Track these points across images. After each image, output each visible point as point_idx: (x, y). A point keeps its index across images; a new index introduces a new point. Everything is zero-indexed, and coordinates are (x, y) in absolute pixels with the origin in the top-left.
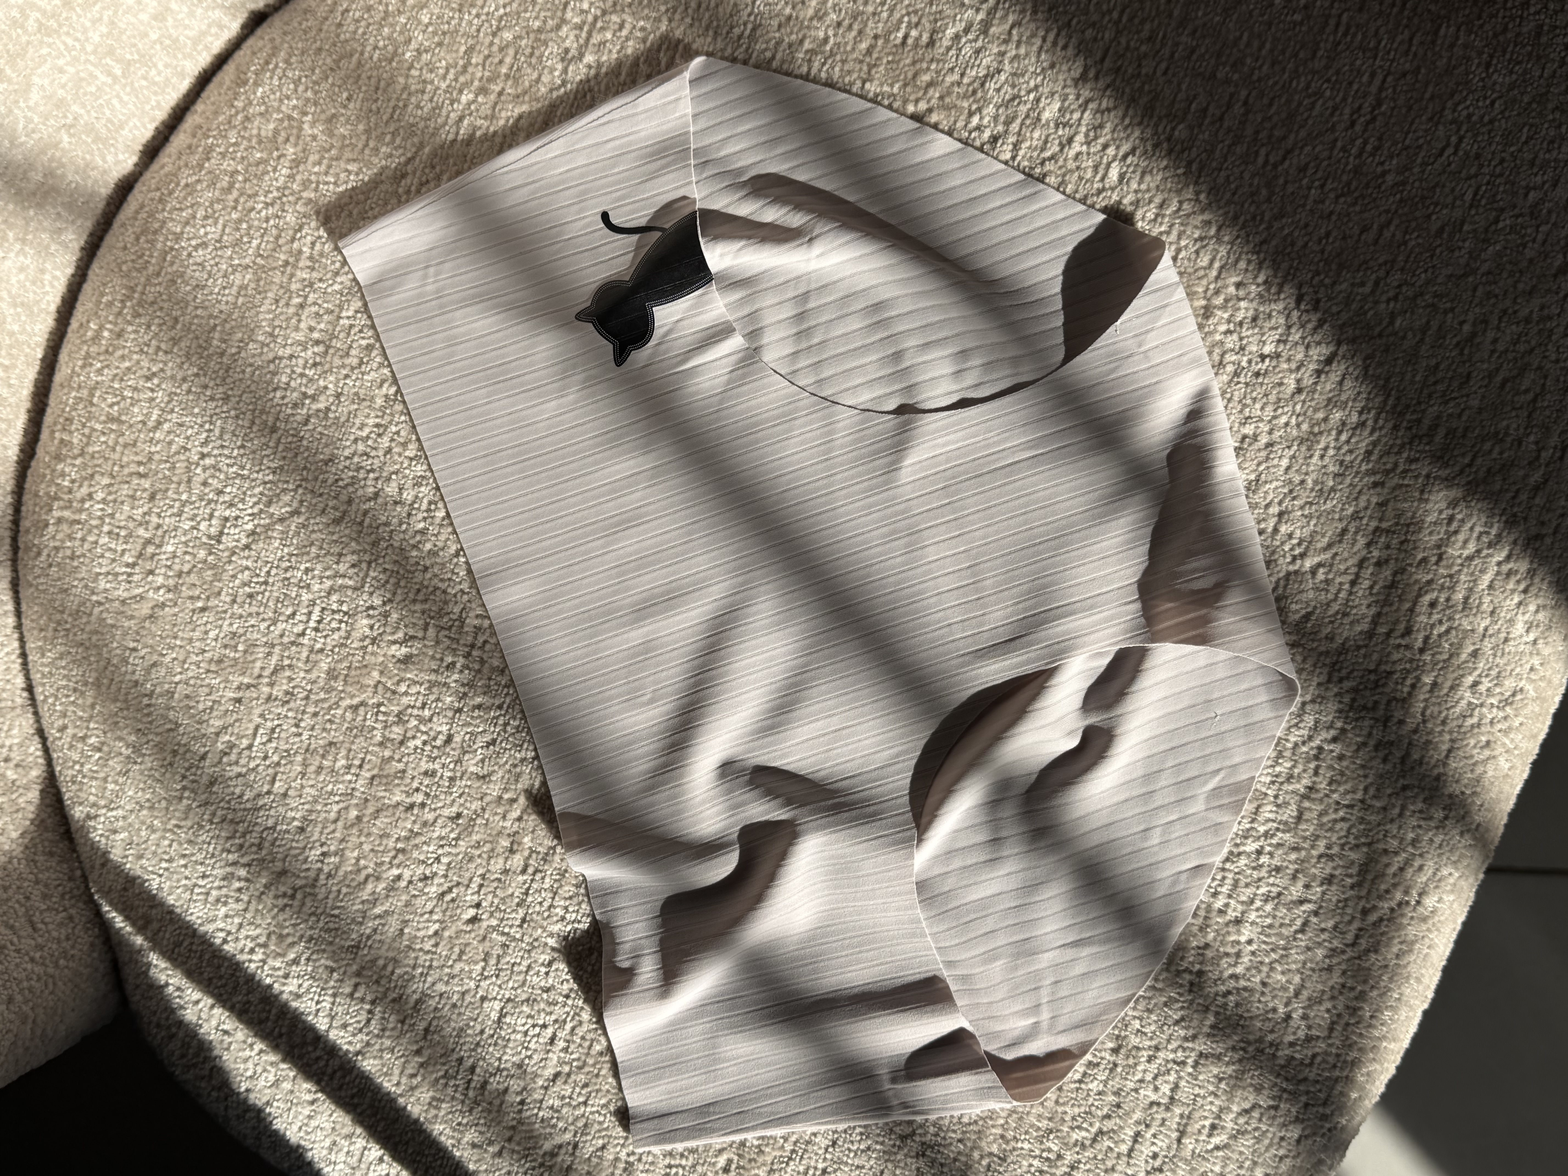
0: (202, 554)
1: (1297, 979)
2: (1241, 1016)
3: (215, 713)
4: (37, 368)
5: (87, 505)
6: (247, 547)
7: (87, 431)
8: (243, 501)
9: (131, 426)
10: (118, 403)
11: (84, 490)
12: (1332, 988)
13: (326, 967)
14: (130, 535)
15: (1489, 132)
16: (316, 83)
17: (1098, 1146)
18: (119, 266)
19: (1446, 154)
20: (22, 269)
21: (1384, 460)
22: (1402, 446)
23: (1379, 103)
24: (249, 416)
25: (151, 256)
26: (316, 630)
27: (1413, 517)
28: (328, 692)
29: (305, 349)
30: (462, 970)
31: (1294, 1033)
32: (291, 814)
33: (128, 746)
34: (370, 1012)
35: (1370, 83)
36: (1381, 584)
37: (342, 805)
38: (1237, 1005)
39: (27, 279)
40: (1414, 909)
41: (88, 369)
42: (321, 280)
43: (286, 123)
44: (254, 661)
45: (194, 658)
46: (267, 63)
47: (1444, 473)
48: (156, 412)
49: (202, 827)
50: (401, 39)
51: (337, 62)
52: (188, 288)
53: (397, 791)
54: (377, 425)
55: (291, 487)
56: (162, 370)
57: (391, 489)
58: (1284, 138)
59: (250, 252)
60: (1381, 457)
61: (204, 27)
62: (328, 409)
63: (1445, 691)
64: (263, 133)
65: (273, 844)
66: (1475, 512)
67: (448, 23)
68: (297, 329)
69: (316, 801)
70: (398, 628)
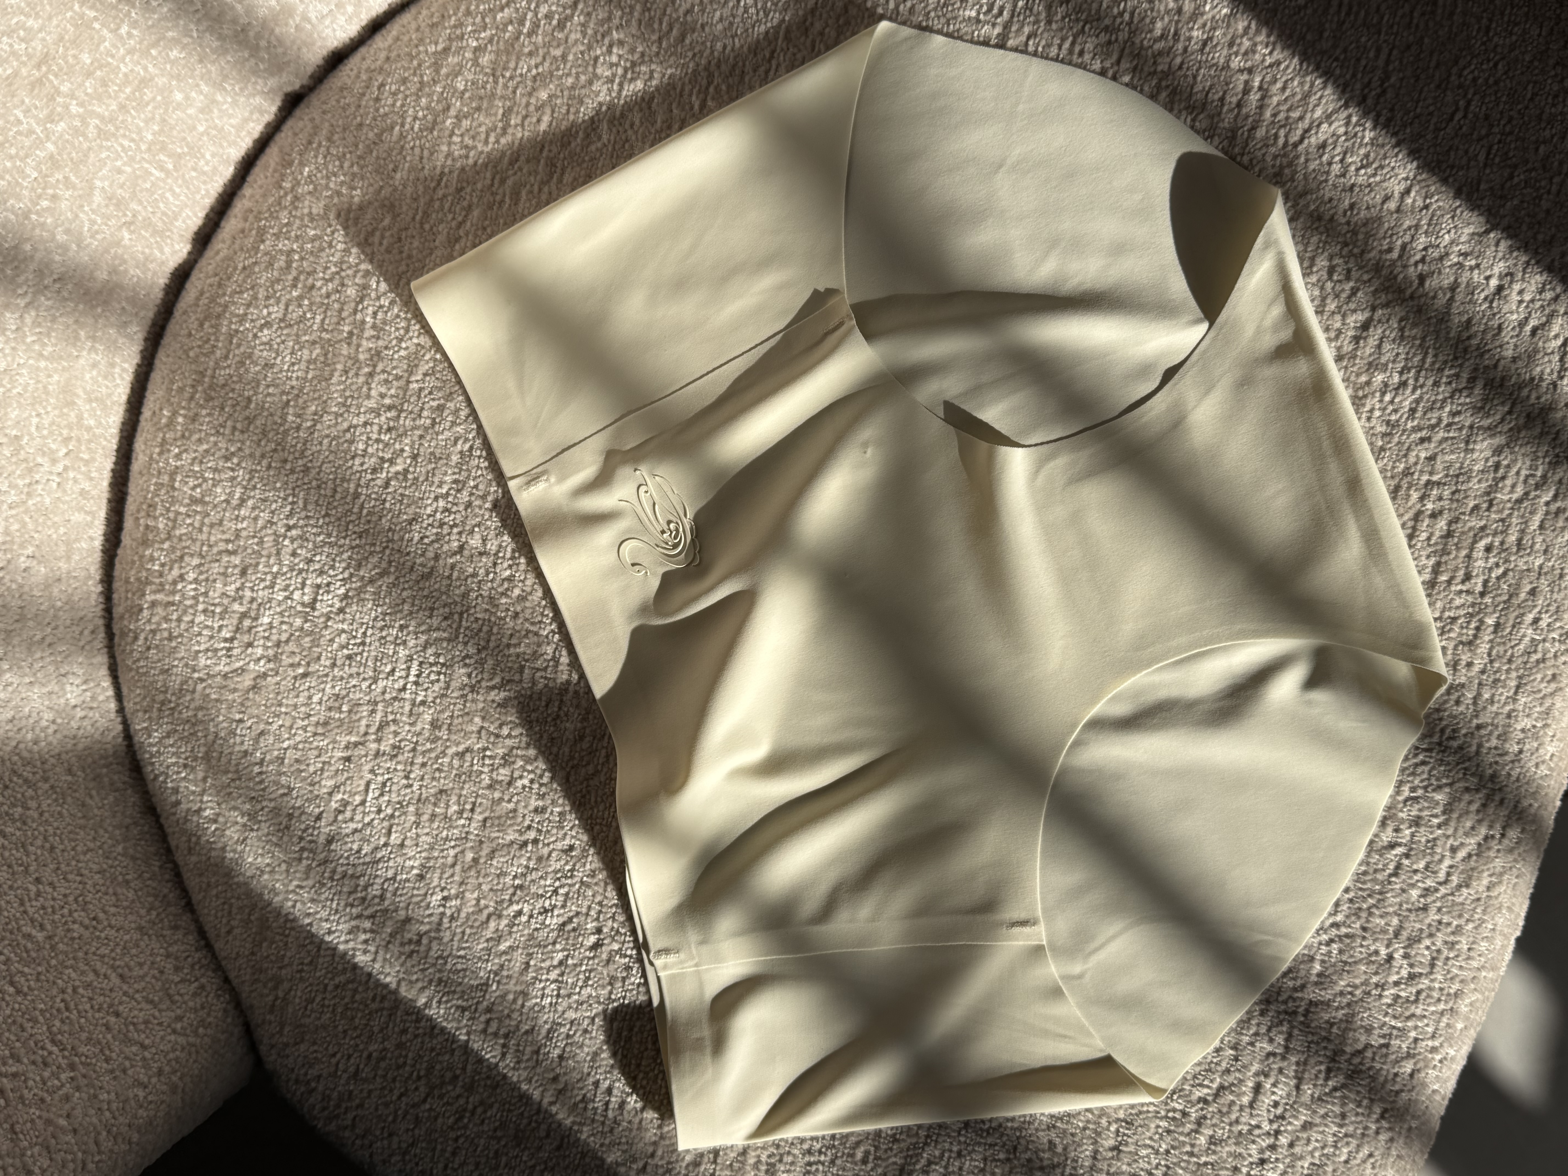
0: (298, 622)
1: (1395, 921)
2: (1346, 963)
3: (326, 774)
4: (114, 459)
5: (179, 587)
6: (341, 610)
7: (171, 515)
8: (333, 567)
9: (215, 506)
10: (200, 485)
11: (175, 572)
12: (1430, 925)
13: (458, 1007)
14: (225, 611)
15: (1496, 93)
16: (360, 157)
17: (1221, 1101)
18: (186, 352)
19: (1457, 118)
20: (94, 365)
21: (1429, 415)
22: (1444, 401)
23: (1387, 76)
24: (330, 484)
25: (217, 340)
26: (416, 683)
27: (1461, 468)
28: (433, 742)
29: (379, 415)
30: (590, 996)
31: (1398, 973)
32: (409, 863)
33: (243, 816)
34: (504, 1046)
35: (1377, 57)
36: (1438, 534)
37: (458, 849)
38: (1341, 952)
39: (99, 373)
40: (1500, 842)
41: (165, 456)
42: (386, 348)
43: (336, 200)
44: (359, 720)
45: (300, 723)
46: (310, 143)
47: (1486, 422)
48: (238, 491)
49: (324, 885)
50: (440, 107)
51: (379, 136)
52: (258, 368)
53: (510, 831)
54: (456, 482)
55: (378, 549)
56: (240, 449)
57: (475, 542)
58: (1301, 118)
59: (315, 327)
60: (1425, 414)
61: (247, 114)
62: (406, 471)
63: (1508, 630)
64: (315, 211)
65: (395, 894)
66: (1520, 457)
67: (483, 87)
68: (368, 397)
69: (432, 848)
70: (494, 674)
